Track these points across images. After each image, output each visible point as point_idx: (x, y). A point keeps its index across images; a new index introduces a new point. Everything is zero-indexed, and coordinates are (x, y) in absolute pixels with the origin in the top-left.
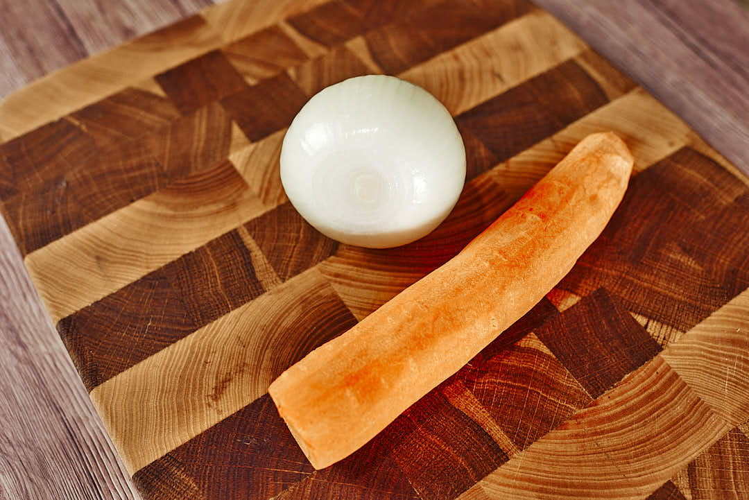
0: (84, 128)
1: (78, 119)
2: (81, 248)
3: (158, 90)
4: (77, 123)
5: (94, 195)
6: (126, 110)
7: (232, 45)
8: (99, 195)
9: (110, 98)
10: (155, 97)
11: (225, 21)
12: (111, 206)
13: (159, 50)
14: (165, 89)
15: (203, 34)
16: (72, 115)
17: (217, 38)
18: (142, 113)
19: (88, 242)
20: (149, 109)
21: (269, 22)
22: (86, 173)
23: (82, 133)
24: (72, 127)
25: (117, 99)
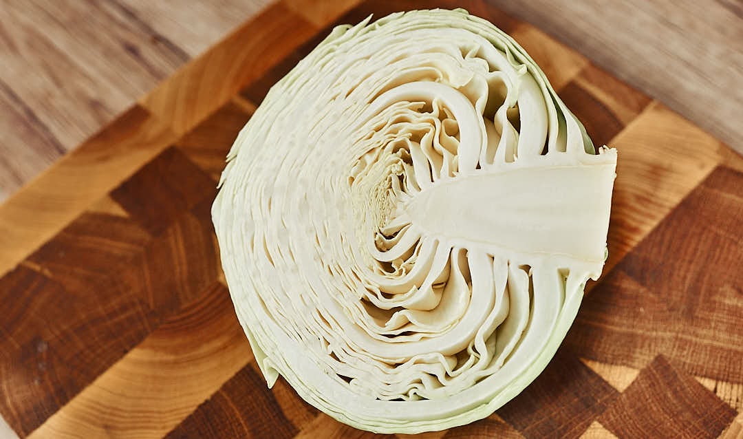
0: (47, 272)
1: (37, 262)
2: (83, 418)
3: (117, 210)
4: (37, 268)
5: (82, 352)
6: (88, 241)
7: (187, 137)
8: (87, 352)
9: (66, 230)
10: (116, 219)
11: (171, 108)
12: (104, 363)
13: (105, 159)
14: (125, 207)
15: (152, 130)
16: (29, 258)
17: (168, 131)
18: (108, 242)
19: (89, 410)
20: (115, 236)
21: (221, 101)
22: (65, 327)
23: (45, 278)
24: (33, 273)
25: (75, 229)
